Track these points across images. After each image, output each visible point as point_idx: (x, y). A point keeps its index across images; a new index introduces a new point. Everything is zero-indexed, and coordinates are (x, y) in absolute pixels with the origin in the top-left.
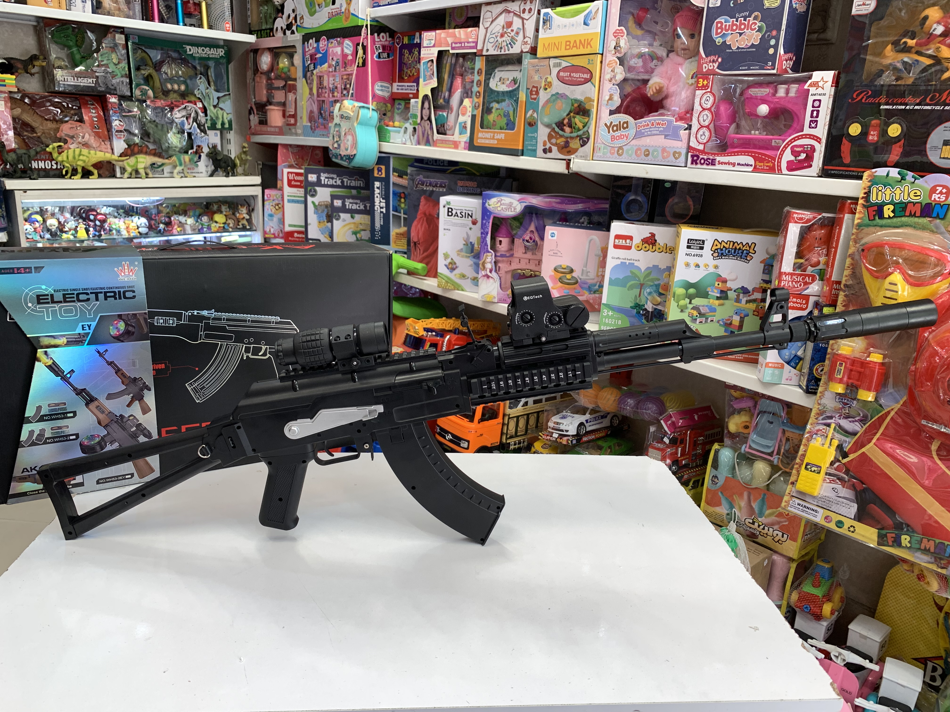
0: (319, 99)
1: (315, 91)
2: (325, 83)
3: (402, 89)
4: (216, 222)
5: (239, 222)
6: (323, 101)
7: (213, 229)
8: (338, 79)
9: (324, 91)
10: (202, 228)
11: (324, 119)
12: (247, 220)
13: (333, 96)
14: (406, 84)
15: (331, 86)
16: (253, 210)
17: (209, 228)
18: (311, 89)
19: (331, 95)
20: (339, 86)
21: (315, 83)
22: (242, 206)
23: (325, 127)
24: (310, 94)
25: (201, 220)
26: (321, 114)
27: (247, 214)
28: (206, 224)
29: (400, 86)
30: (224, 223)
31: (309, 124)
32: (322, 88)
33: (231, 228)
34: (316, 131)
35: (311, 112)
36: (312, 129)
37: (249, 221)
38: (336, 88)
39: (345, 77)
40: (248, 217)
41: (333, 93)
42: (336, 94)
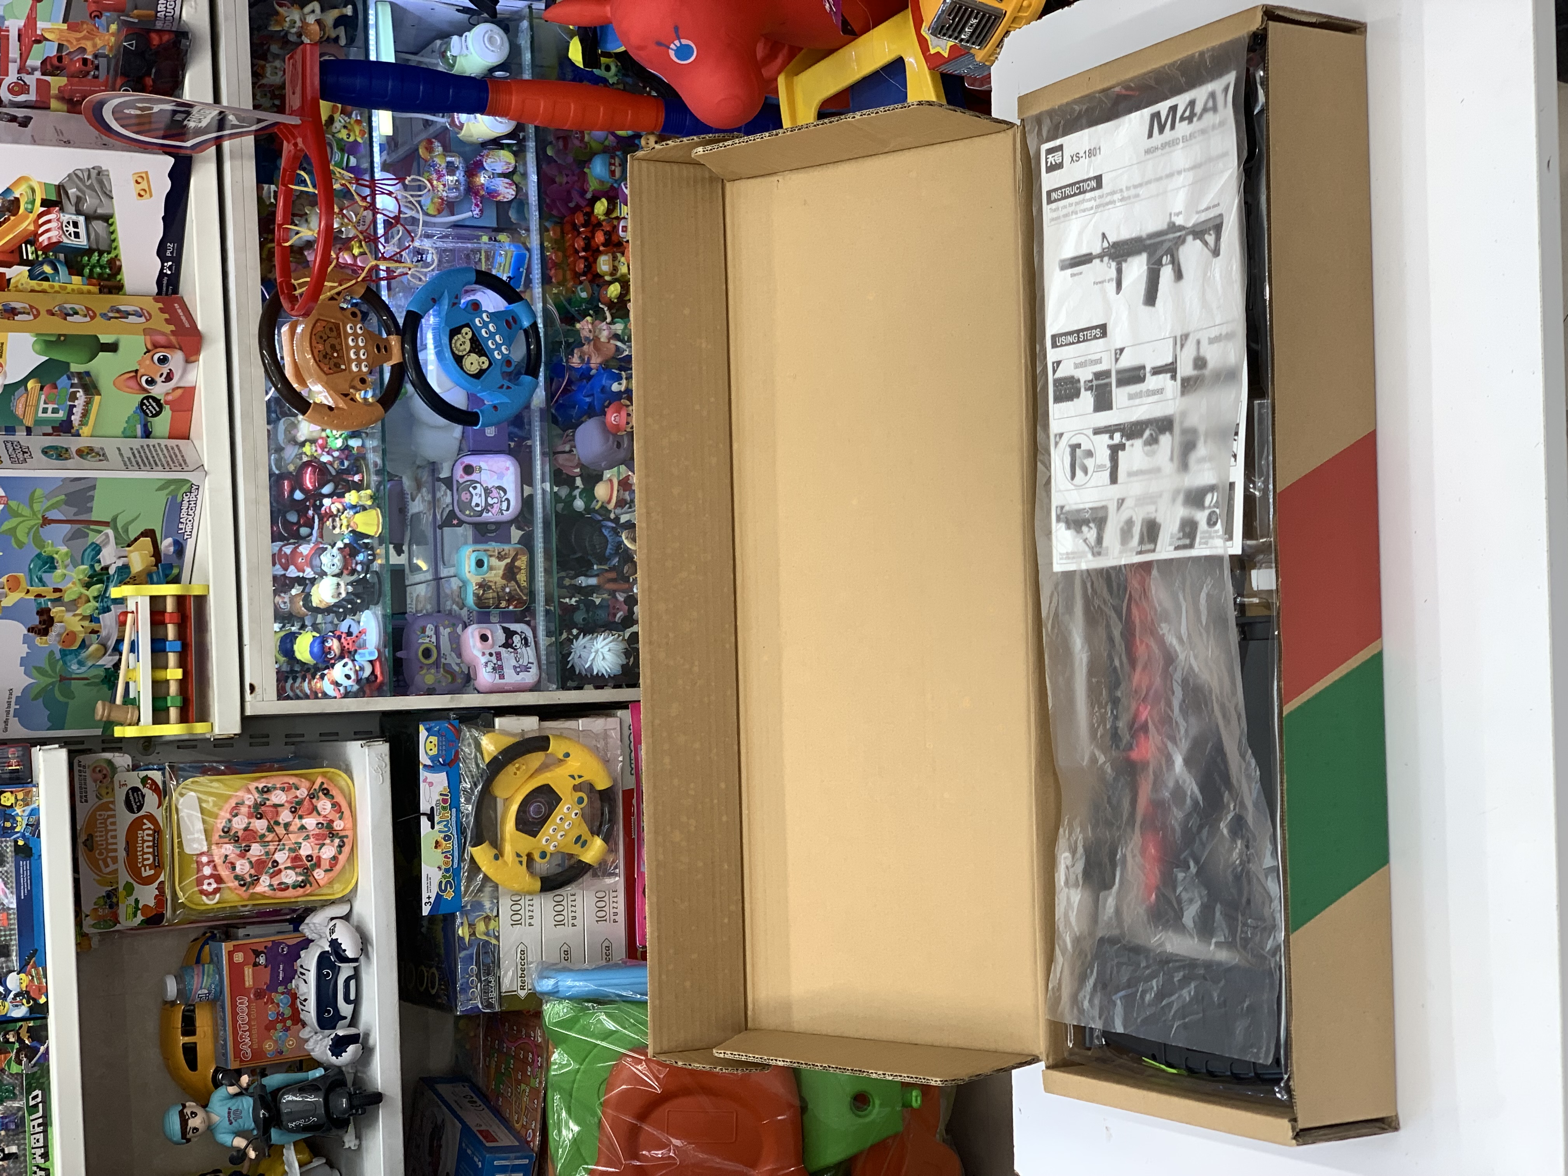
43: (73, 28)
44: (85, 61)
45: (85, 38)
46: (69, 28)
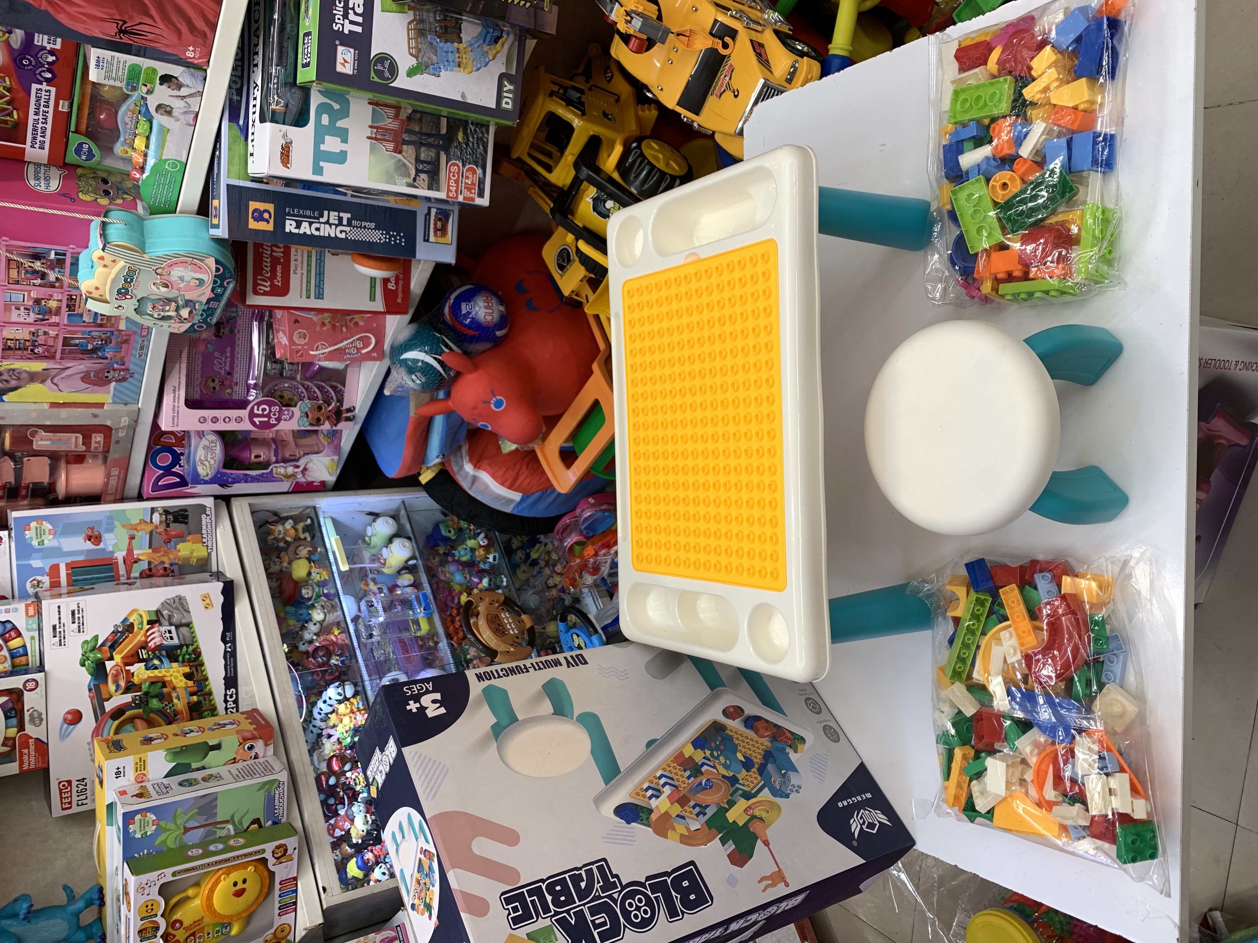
0: (58, 355)
1: (37, 366)
2: (23, 334)
3: (44, 131)
4: (309, 574)
5: (300, 539)
6: (66, 342)
7: (325, 576)
8: (18, 297)
9: (41, 339)
10: (326, 595)
11: (107, 341)
12: (296, 523)
13: (58, 312)
14: (32, 117)
15: (32, 317)
16: (275, 514)
17: (322, 584)
18: (33, 377)
19: (54, 319)
20: (34, 294)
21: (18, 365)
22: (270, 533)
23: (126, 341)
24: (43, 382)
25: (309, 599)
26: (94, 350)
27: (283, 524)
28: (317, 589)
29: (34, 138)
30: (309, 560)
31: (113, 384)
32: (34, 345)
33: (315, 549)
34: (132, 367)
35: (86, 378)
36: (124, 379)
37: (296, 519)
38: (37, 301)
39: (14, 273)
40: (289, 524)
41: (50, 312)
42: (53, 304)
43: (155, 551)
44: (165, 569)
45: (163, 555)
46: (153, 551)
